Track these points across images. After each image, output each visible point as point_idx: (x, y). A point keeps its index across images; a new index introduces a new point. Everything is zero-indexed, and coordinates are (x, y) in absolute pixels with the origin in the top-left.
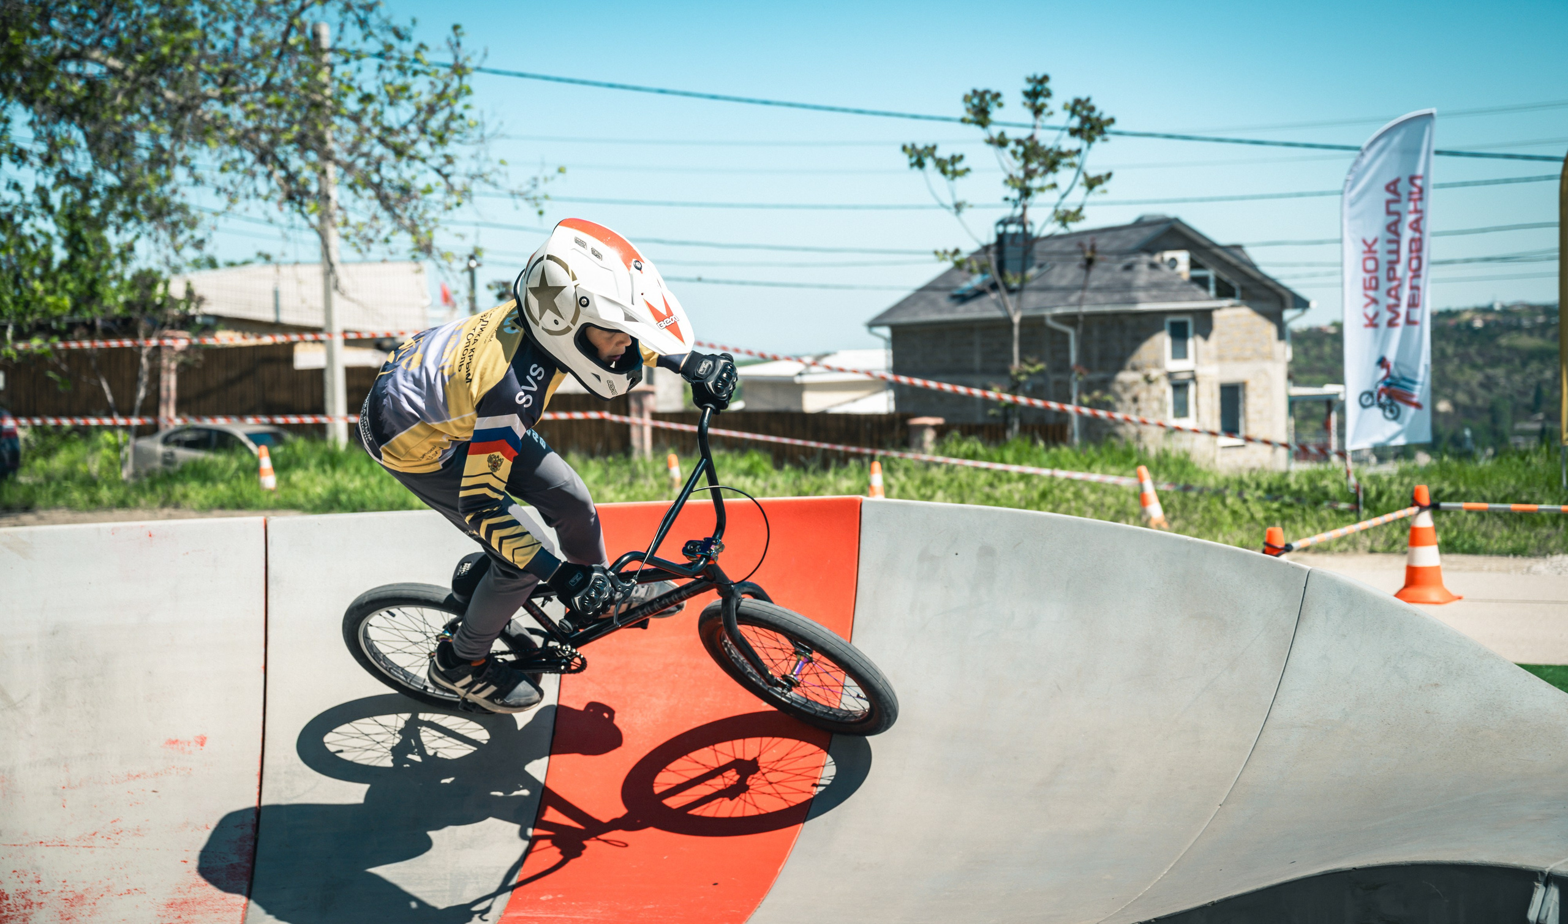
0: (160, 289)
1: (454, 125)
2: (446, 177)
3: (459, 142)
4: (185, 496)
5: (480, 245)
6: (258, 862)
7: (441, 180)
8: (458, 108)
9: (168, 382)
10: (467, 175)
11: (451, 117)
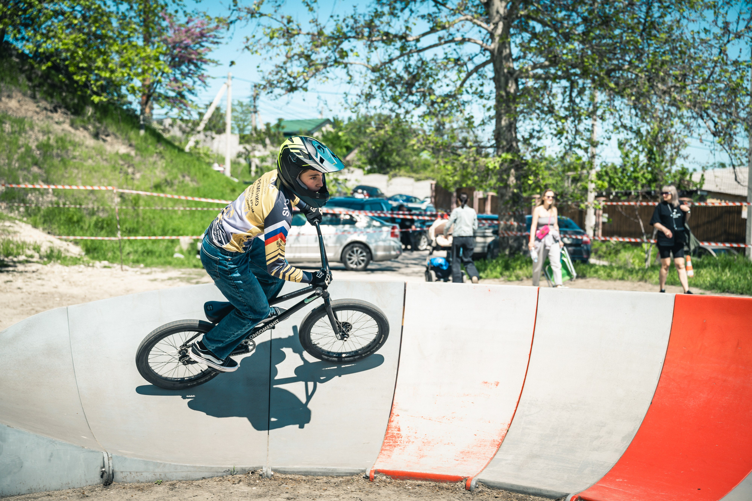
0: (688, 178)
4: (650, 277)
6: (505, 441)
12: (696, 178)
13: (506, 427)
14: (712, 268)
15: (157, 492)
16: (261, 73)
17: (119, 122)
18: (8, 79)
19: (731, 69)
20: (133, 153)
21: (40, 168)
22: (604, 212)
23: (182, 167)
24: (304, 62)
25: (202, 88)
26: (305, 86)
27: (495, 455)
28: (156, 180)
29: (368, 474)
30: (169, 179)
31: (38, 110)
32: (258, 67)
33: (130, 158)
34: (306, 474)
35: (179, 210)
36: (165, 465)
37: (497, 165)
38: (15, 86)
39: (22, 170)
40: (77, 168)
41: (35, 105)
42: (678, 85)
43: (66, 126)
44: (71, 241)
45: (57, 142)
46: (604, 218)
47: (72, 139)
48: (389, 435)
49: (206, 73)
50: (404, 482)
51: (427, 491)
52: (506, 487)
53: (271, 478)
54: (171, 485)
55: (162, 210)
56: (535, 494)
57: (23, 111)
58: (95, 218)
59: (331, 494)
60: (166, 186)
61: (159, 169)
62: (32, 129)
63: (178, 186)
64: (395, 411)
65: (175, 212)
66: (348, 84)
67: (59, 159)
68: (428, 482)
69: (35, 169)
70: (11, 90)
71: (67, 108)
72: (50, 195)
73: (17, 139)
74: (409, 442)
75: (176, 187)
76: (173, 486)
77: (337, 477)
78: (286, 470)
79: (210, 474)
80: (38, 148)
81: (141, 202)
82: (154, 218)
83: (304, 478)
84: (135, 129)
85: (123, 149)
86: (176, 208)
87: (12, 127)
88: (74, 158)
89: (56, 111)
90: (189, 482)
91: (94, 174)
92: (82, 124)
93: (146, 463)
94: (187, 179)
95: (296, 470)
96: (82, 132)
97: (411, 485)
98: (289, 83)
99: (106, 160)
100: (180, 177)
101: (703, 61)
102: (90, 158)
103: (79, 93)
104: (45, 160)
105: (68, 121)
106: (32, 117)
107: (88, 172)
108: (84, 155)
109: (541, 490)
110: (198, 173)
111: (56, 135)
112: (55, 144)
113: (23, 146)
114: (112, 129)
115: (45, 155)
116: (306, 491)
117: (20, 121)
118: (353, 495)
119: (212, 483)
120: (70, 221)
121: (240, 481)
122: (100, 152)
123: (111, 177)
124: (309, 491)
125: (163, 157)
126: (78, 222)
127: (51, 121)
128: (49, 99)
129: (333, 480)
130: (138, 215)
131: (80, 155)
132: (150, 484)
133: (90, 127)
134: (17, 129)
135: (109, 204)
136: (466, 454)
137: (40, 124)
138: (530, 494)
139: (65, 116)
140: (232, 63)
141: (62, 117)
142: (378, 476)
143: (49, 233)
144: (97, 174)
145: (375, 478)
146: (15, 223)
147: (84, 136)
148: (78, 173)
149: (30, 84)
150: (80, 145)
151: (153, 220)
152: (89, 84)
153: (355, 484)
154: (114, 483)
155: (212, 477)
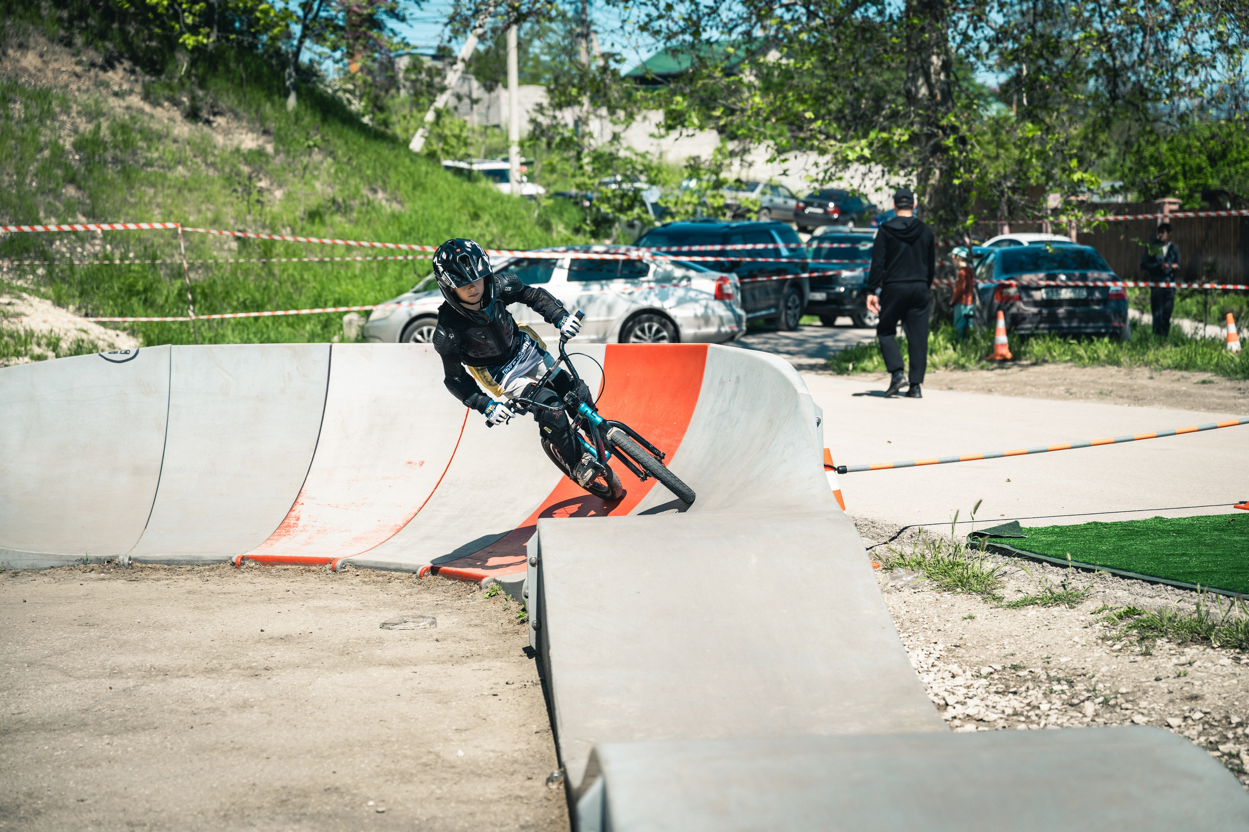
6: (408, 524)
13: (416, 511)
17: (241, 85)
18: (20, 9)
20: (270, 148)
21: (79, 188)
23: (369, 172)
27: (389, 538)
28: (314, 202)
29: (234, 560)
30: (340, 200)
31: (78, 69)
33: (264, 159)
34: (169, 562)
35: (355, 260)
36: (7, 552)
38: (33, 23)
39: (43, 193)
40: (153, 185)
41: (74, 60)
43: (135, 100)
44: (125, 329)
45: (114, 134)
47: (145, 125)
48: (284, 525)
50: (272, 565)
52: (371, 565)
53: (128, 566)
54: (14, 573)
55: (322, 262)
56: (396, 570)
57: (50, 75)
58: (178, 283)
59: (184, 577)
60: (332, 214)
61: (324, 176)
62: (67, 110)
63: (360, 212)
64: (300, 500)
65: (348, 265)
67: (119, 168)
68: (298, 566)
69: (71, 191)
70: (25, 32)
71: (135, 60)
72: (97, 242)
73: (36, 132)
75: (355, 215)
77: (204, 565)
78: (145, 559)
79: (60, 563)
80: (78, 147)
81: (279, 249)
82: (302, 278)
83: (165, 566)
84: (276, 98)
85: (249, 141)
86: (348, 259)
87: (27, 107)
88: (149, 163)
89: (113, 67)
90: (36, 570)
91: (186, 192)
92: (167, 93)
94: (380, 195)
95: (155, 559)
96: (168, 111)
97: (277, 569)
99: (213, 165)
100: (365, 191)
102: (179, 163)
103: (157, 30)
104: (91, 171)
105: (138, 88)
106: (67, 86)
107: (174, 191)
108: (168, 156)
110: (402, 183)
111: (114, 120)
112: (108, 138)
113: (46, 146)
114: (227, 101)
115: (88, 162)
116: (158, 576)
117: (43, 95)
120: (131, 291)
121: (92, 569)
122: (202, 150)
123: (221, 199)
124: (161, 576)
125: (332, 154)
126: (146, 290)
127: (104, 92)
128: (100, 44)
129: (197, 568)
130: (271, 273)
131: (160, 158)
133: (185, 99)
134: (37, 112)
135: (215, 253)
137: (83, 98)
138: (391, 570)
139: (133, 78)
141: (128, 81)
142: (246, 562)
143: (87, 315)
144: (196, 194)
145: (242, 564)
146: (19, 298)
147: (172, 119)
148: (155, 194)
149: (65, 14)
150: (160, 138)
151: (300, 285)
152: (180, 11)
153: (217, 571)
155: (61, 567)
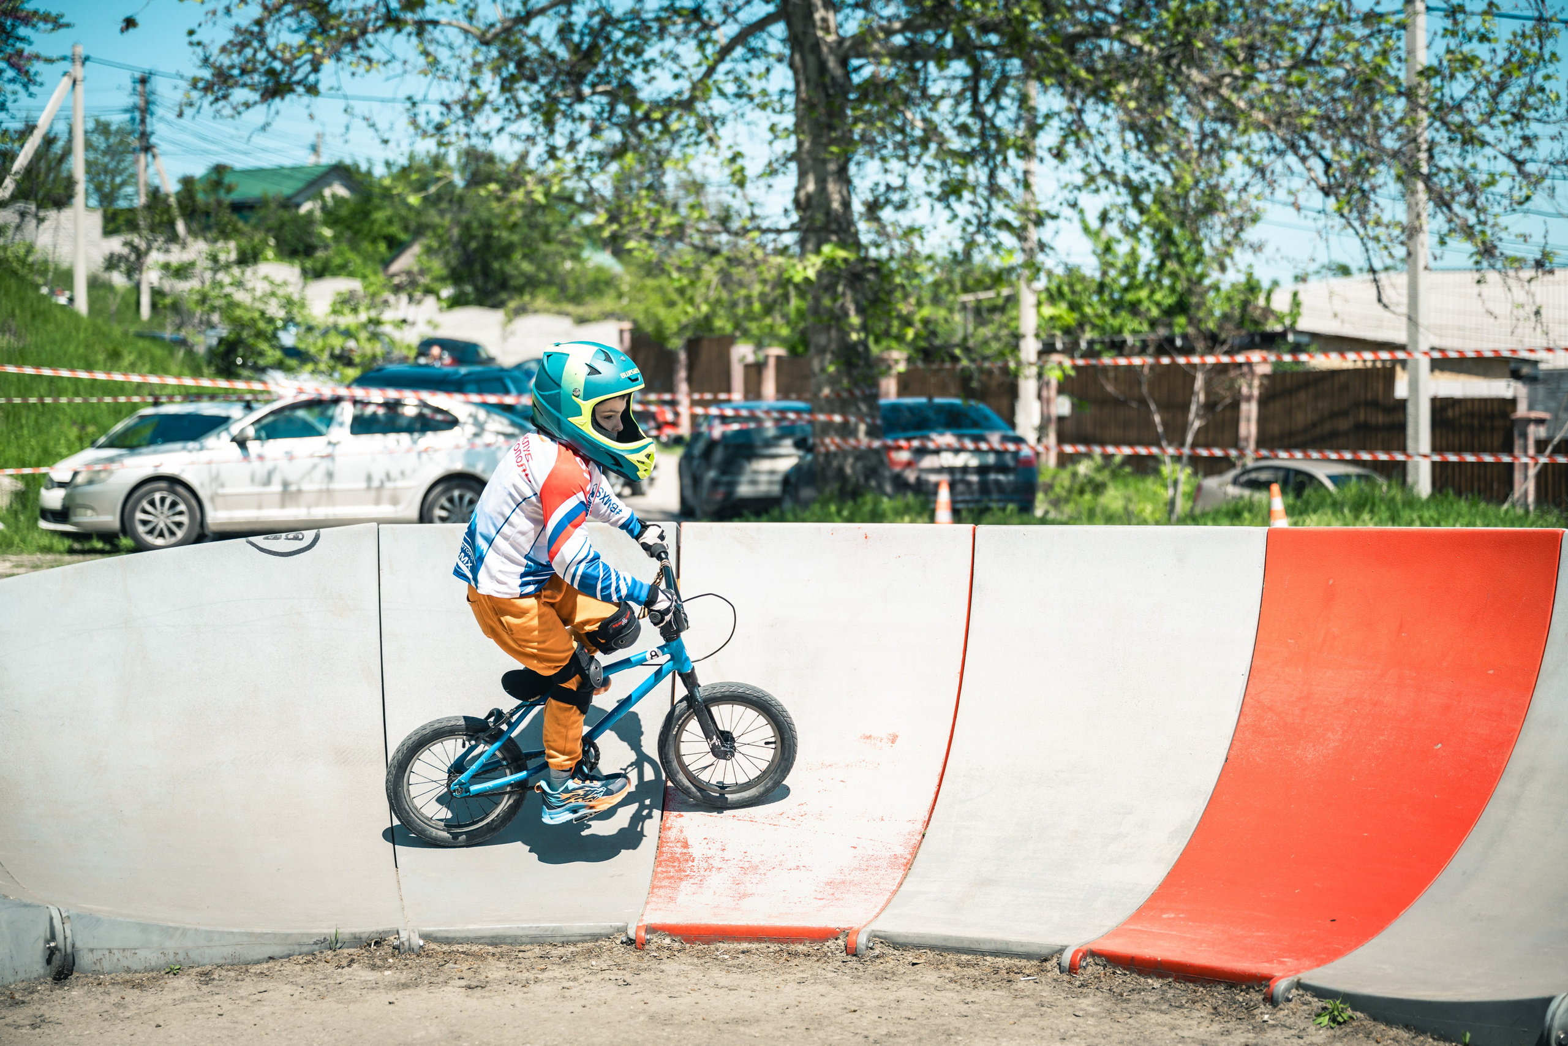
0: (1261, 302)
1: (1531, 100)
2: (1520, 164)
3: (1539, 120)
5: (1548, 249)
6: (919, 856)
7: (1512, 168)
8: (1538, 79)
9: (1249, 411)
10: (1545, 161)
11: (1529, 91)
12: (1281, 302)
13: (919, 827)
14: (1330, 512)
15: (175, 989)
16: (199, 50)
19: (1359, 31)
22: (1061, 390)
24: (309, 20)
25: (18, 87)
26: (312, 78)
27: (901, 884)
29: (632, 935)
32: (191, 33)
34: (495, 941)
36: (185, 932)
37: (811, 274)
42: (1237, 72)
46: (1063, 406)
48: (665, 857)
49: (28, 50)
50: (712, 947)
51: (764, 961)
52: (933, 942)
53: (420, 952)
54: (203, 974)
56: (996, 954)
59: (557, 974)
64: (671, 806)
66: (421, 77)
68: (763, 945)
74: (710, 868)
76: (206, 977)
77: (564, 944)
78: (451, 935)
79: (285, 950)
83: (491, 949)
90: (241, 966)
93: (144, 928)
95: (472, 935)
97: (726, 952)
98: (271, 73)
101: (1294, 13)
109: (1007, 943)
116: (503, 973)
118: (606, 975)
119: (289, 968)
121: (352, 961)
124: (510, 973)
129: (556, 952)
132: (154, 974)
136: (836, 887)
138: (983, 953)
140: (130, 23)
142: (654, 938)
145: (649, 941)
153: (605, 956)
154: (75, 974)
155: (289, 956)
